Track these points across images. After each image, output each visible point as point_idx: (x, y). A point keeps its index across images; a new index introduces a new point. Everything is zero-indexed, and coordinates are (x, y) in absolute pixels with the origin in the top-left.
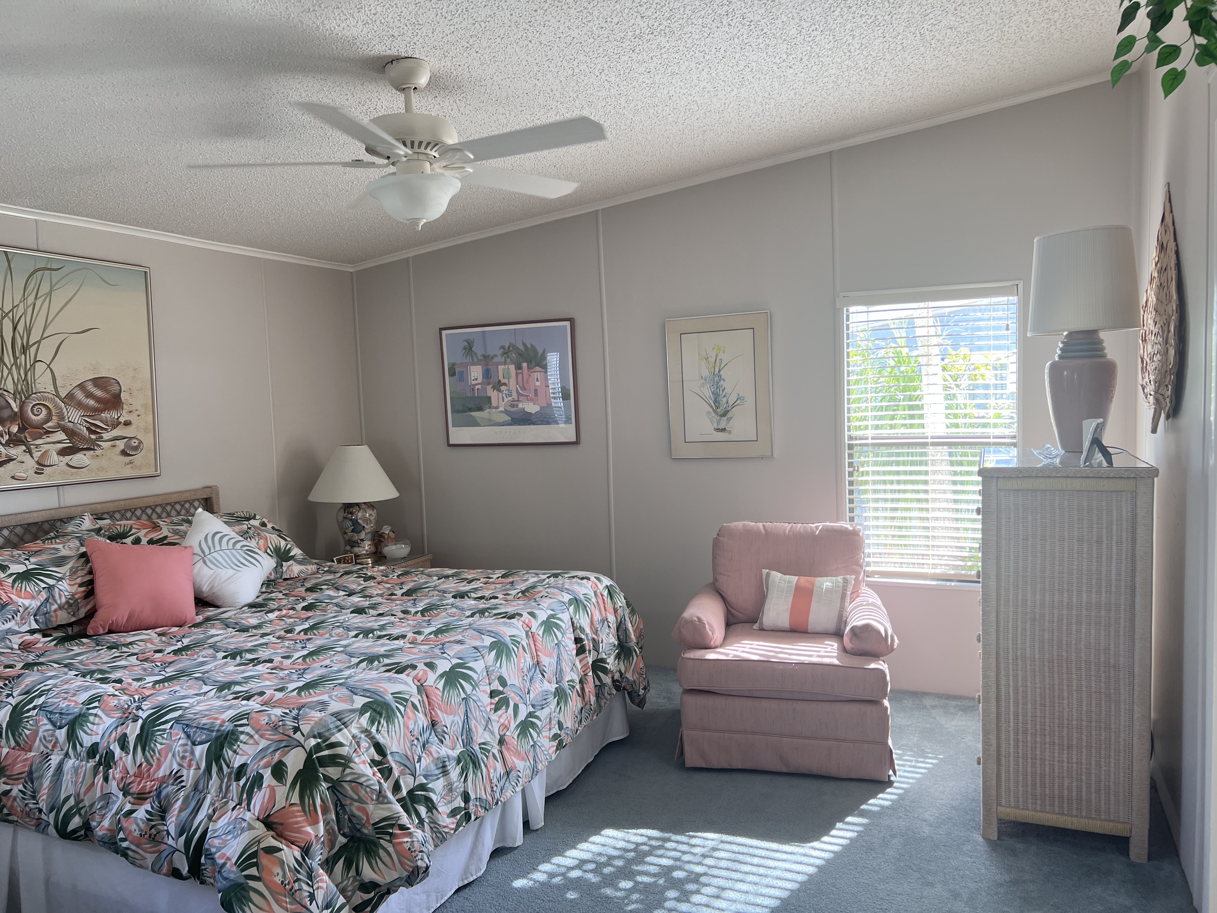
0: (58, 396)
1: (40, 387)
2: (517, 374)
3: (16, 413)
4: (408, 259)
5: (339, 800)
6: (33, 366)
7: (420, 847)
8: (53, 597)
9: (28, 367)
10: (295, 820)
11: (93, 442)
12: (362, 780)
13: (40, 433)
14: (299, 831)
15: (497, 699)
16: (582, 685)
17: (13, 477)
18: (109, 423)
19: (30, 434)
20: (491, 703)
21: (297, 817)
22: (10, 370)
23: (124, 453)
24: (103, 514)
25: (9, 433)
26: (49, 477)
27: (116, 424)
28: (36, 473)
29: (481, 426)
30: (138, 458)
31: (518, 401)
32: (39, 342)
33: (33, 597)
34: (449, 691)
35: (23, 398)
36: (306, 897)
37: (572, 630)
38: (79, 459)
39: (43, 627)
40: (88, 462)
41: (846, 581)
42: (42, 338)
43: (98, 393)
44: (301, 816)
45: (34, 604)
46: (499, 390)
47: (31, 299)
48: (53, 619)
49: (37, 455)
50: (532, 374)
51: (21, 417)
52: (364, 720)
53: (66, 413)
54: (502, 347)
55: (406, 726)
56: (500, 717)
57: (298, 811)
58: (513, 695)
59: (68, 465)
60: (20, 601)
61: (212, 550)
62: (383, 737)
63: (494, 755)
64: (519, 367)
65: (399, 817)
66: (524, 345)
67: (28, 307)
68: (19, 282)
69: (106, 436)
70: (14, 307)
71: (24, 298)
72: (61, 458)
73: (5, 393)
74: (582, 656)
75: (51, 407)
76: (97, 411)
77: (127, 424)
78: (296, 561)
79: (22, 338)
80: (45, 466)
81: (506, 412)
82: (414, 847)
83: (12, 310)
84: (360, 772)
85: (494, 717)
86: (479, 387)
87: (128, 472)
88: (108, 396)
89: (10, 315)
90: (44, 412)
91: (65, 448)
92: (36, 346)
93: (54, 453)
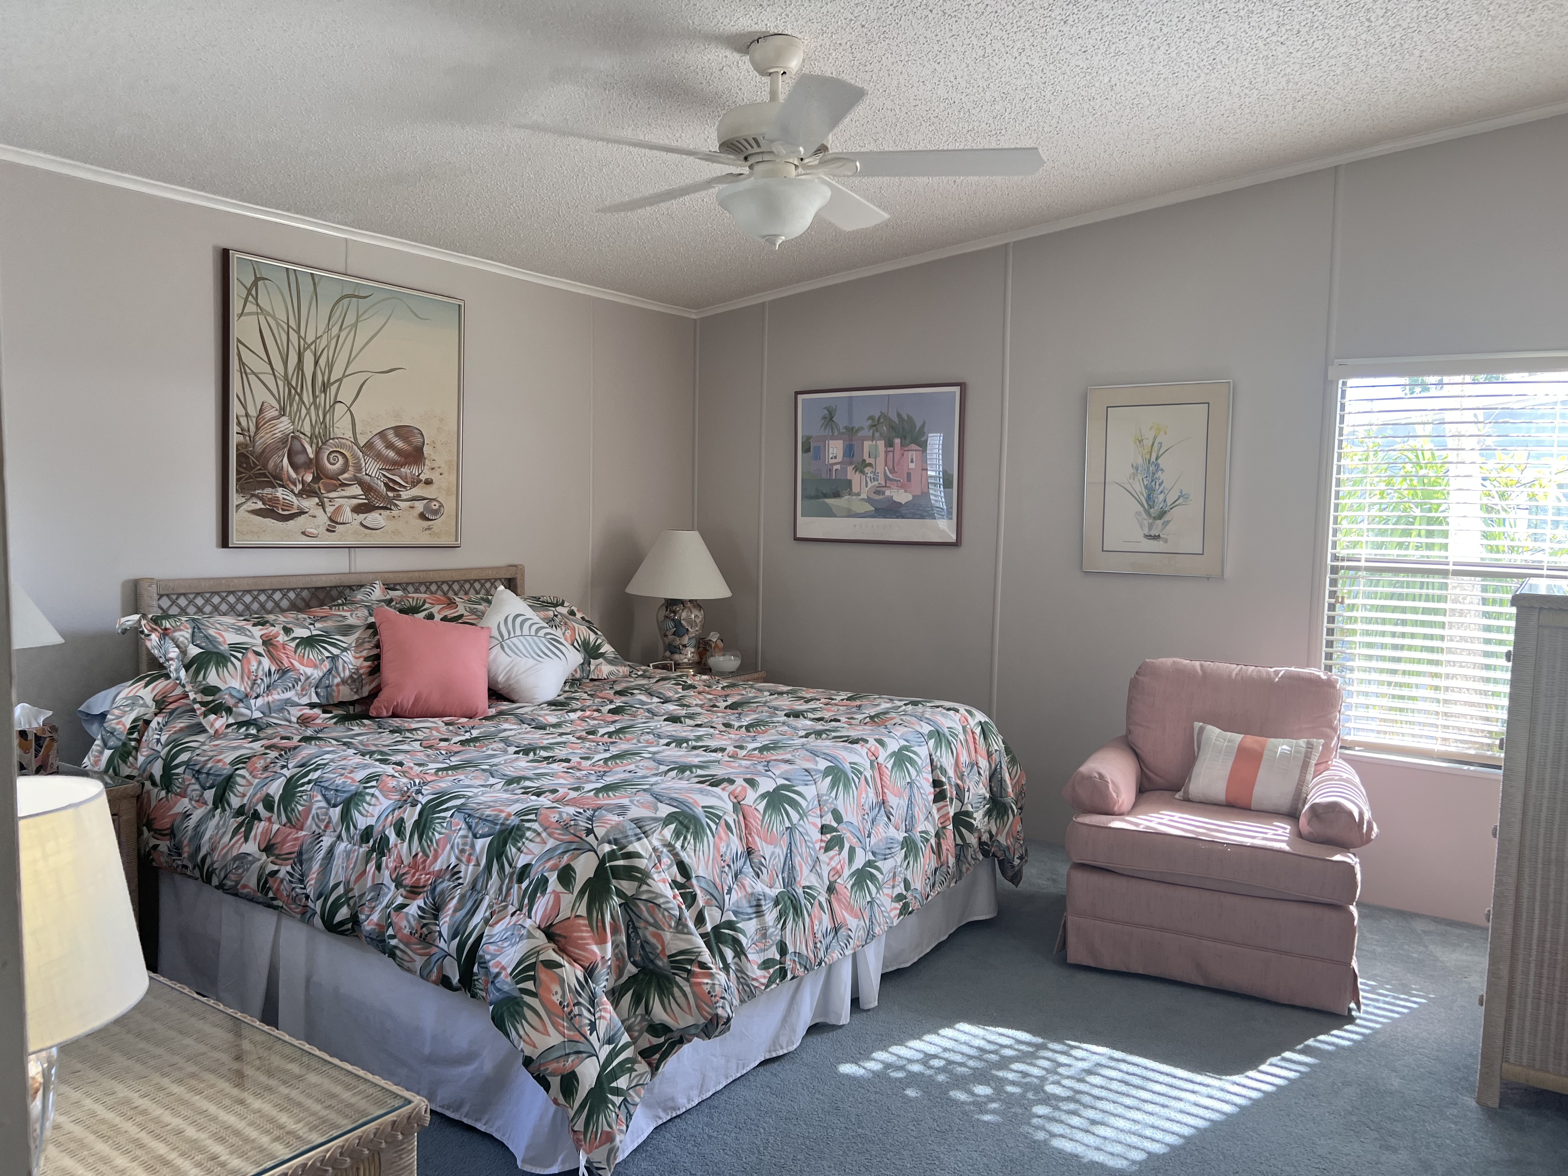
0: (356, 444)
1: (338, 432)
2: (886, 452)
3: (311, 460)
4: (763, 304)
5: (631, 920)
6: (332, 407)
7: (722, 992)
8: (337, 669)
9: (328, 408)
10: (580, 934)
11: (390, 501)
12: (660, 901)
13: (335, 485)
14: (583, 948)
15: (829, 836)
16: (939, 840)
17: (303, 533)
18: (409, 480)
19: (325, 485)
20: (822, 841)
21: (582, 931)
22: (308, 410)
23: (423, 516)
24: (395, 584)
25: (303, 482)
26: (340, 536)
27: (415, 482)
28: (328, 530)
29: (835, 516)
30: (438, 524)
31: (886, 486)
32: (340, 380)
33: (315, 666)
34: (771, 816)
35: (320, 444)
36: (586, 1025)
37: (930, 769)
38: (374, 518)
39: (324, 702)
40: (382, 523)
41: (1310, 746)
42: (344, 376)
43: (400, 444)
44: (587, 932)
45: (316, 674)
46: (862, 472)
47: (335, 330)
48: (335, 694)
49: (330, 509)
50: (906, 453)
51: (315, 464)
52: (668, 832)
53: (363, 465)
54: (871, 418)
55: (716, 848)
56: (831, 859)
57: (585, 925)
58: (848, 834)
59: (361, 524)
60: (302, 669)
61: (512, 635)
62: (689, 856)
63: (820, 903)
64: (890, 444)
65: (700, 952)
66: (899, 415)
67: (331, 339)
68: (324, 312)
69: (405, 495)
70: (317, 338)
71: (328, 329)
72: (355, 515)
73: (301, 436)
74: (941, 804)
75: (348, 455)
76: (395, 465)
77: (429, 482)
78: (605, 659)
79: (323, 375)
80: (337, 523)
81: (869, 500)
82: (714, 991)
83: (315, 341)
84: (659, 892)
85: (824, 857)
86: (838, 467)
87: (425, 539)
88: (409, 448)
89: (313, 347)
90: (341, 461)
91: (360, 505)
92: (337, 384)
93: (348, 509)
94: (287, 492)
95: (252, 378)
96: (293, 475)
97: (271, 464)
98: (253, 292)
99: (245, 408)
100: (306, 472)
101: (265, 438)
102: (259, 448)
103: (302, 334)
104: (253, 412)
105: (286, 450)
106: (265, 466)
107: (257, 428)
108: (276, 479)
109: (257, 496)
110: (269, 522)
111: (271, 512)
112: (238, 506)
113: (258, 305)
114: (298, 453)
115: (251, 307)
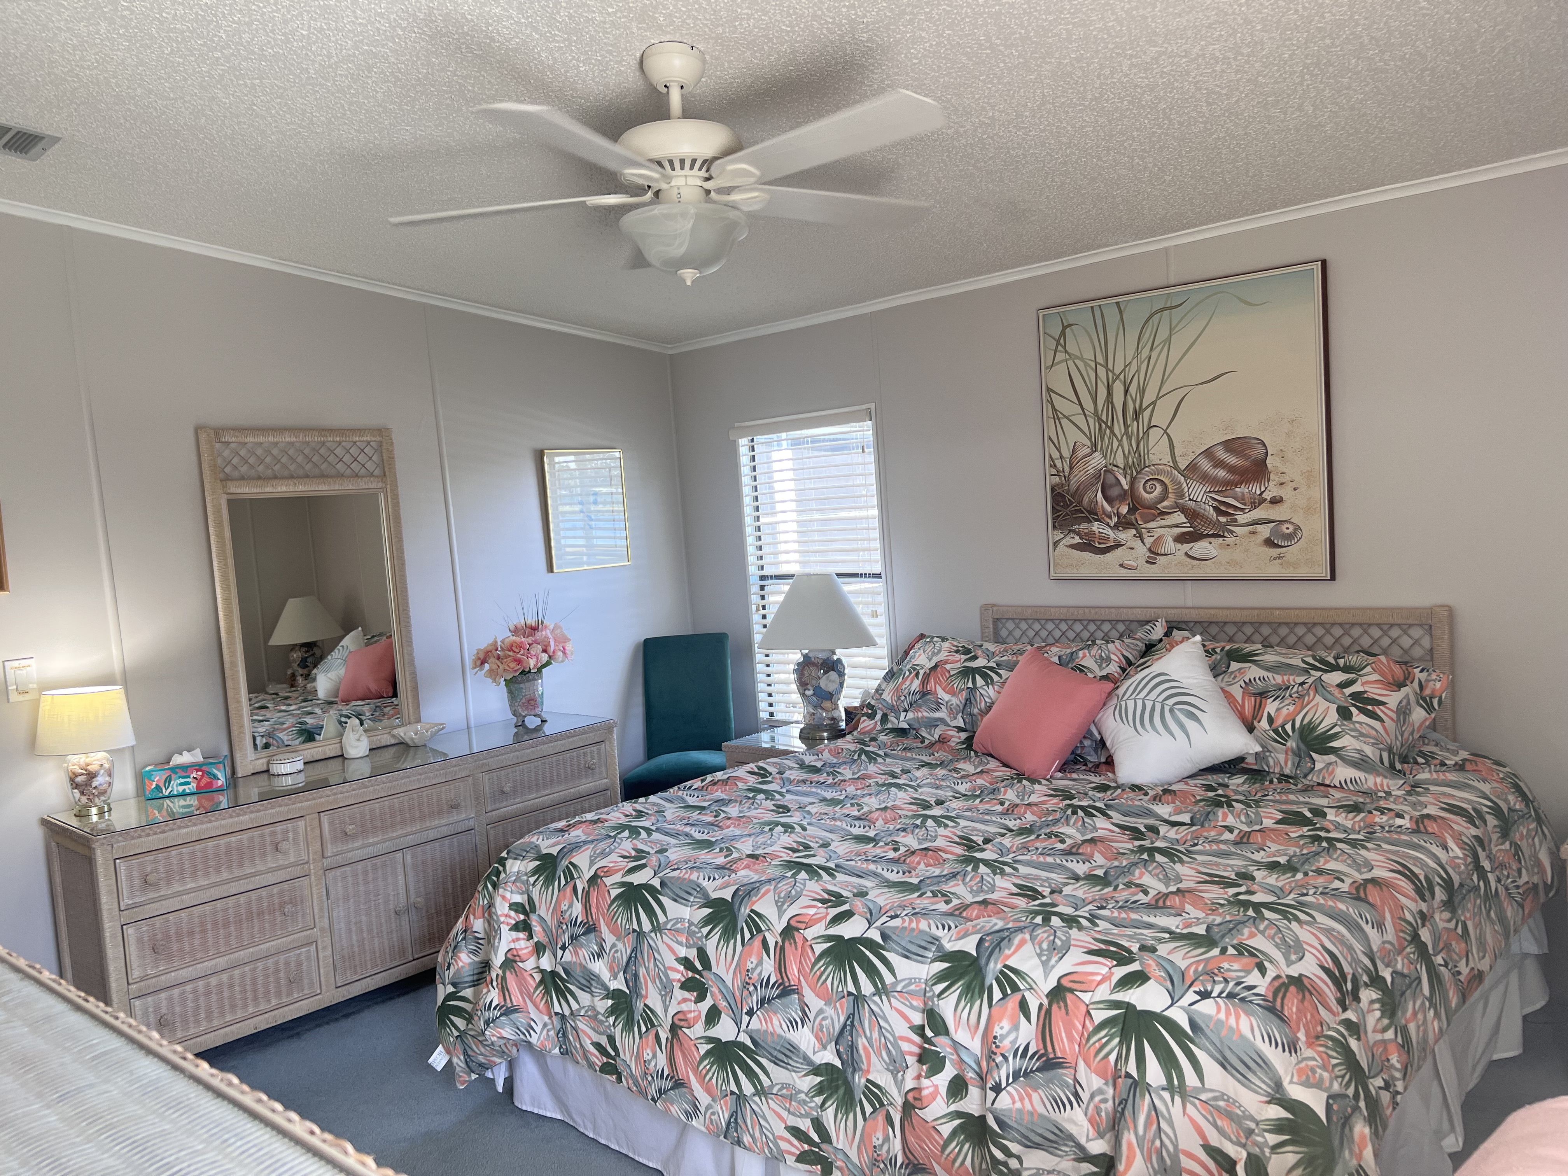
0: (1176, 467)
1: (1154, 458)
3: (1125, 491)
6: (1147, 433)
9: (1141, 435)
11: (1223, 527)
13: (1153, 514)
17: (1121, 565)
18: (1248, 501)
19: (1142, 516)
22: (1120, 442)
23: (1269, 543)
25: (1118, 515)
26: (1160, 568)
27: (1257, 502)
28: (1147, 562)
30: (1292, 552)
32: (1154, 403)
33: (954, 694)
35: (1135, 473)
38: (1201, 548)
40: (1214, 553)
42: (1158, 398)
43: (1232, 460)
47: (1145, 353)
49: (1149, 541)
51: (1131, 495)
53: (1186, 489)
55: (558, 903)
56: (685, 1000)
58: (715, 990)
59: (1186, 554)
67: (1142, 362)
68: (1132, 336)
69: (1241, 518)
70: (1126, 367)
71: (1138, 352)
72: (1179, 546)
73: (1115, 469)
75: (1167, 481)
76: (1229, 484)
77: (1276, 501)
79: (1134, 402)
80: (1158, 554)
83: (1124, 370)
87: (1274, 570)
88: (1247, 463)
89: (1122, 377)
90: (1159, 488)
91: (1184, 533)
92: (1150, 408)
93: (1170, 539)
94: (1103, 526)
95: (1064, 422)
96: (1108, 508)
97: (1086, 500)
98: (1062, 341)
99: (1059, 451)
100: (1120, 503)
101: (1079, 476)
102: (1073, 488)
103: (1110, 366)
104: (1066, 454)
105: (1100, 485)
106: (1080, 503)
107: (1071, 468)
108: (1092, 514)
109: (1074, 532)
110: (1087, 555)
111: (1088, 545)
112: (1056, 544)
113: (1066, 352)
114: (1111, 486)
115: (1060, 356)
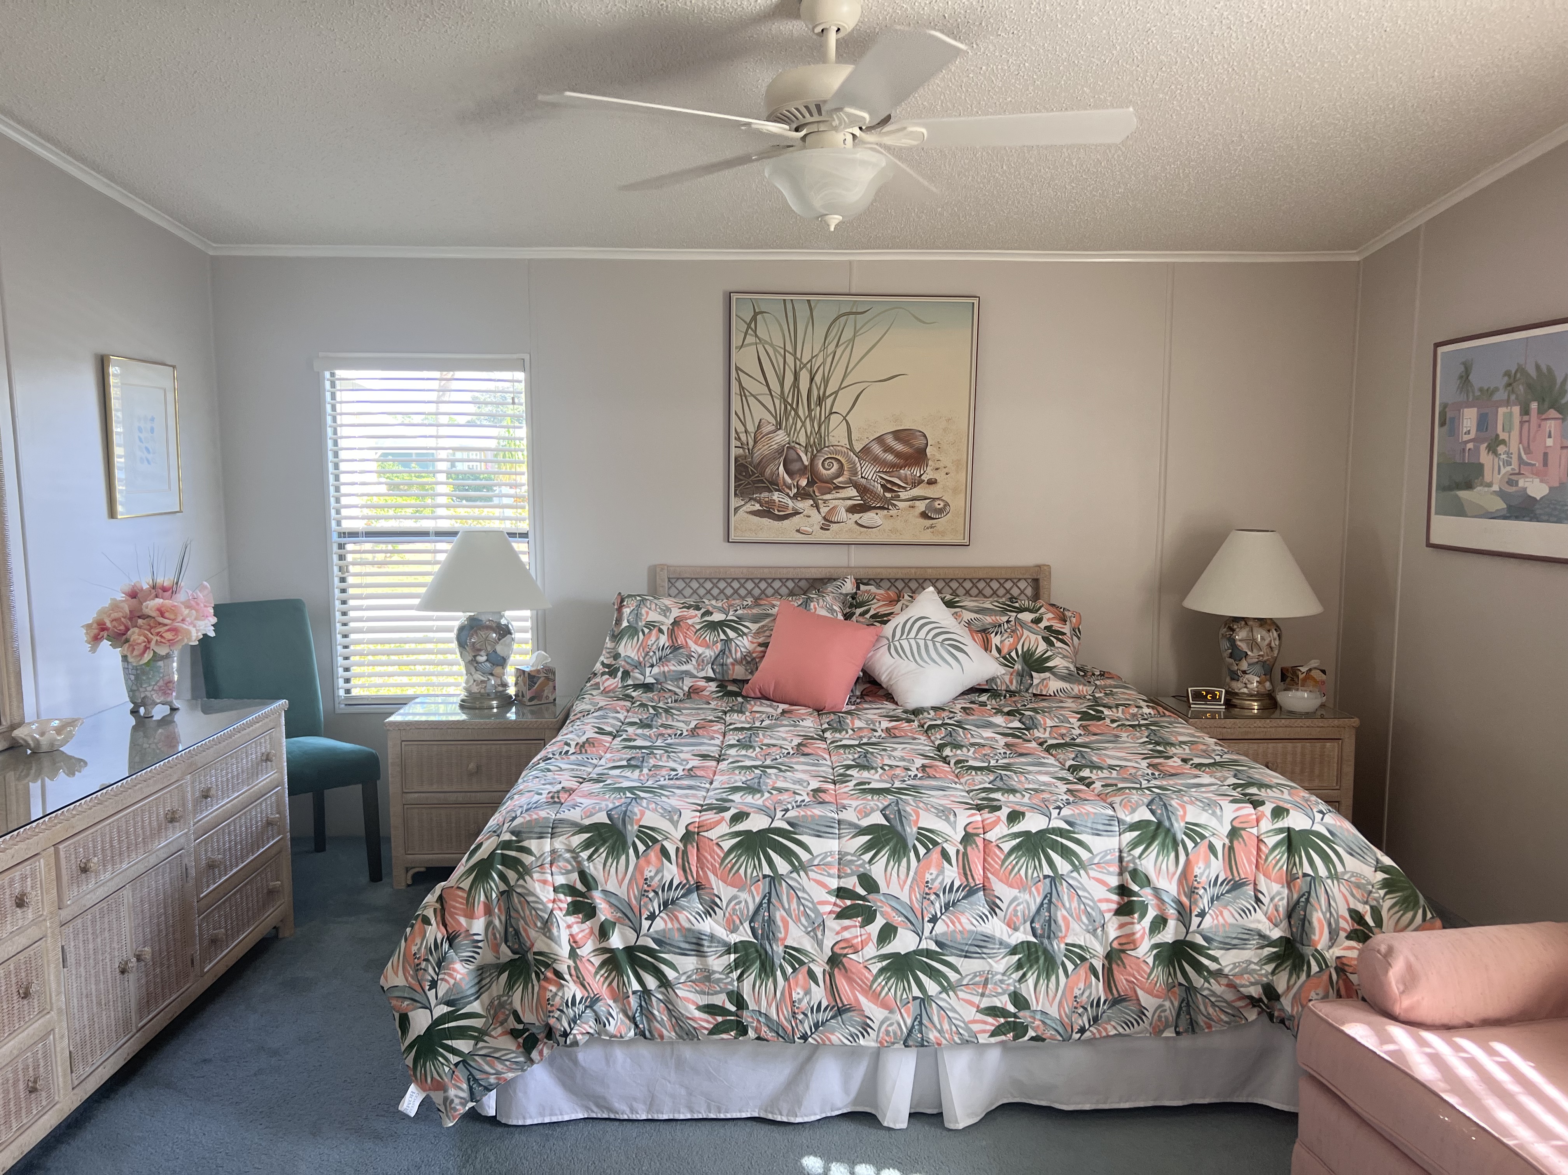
0: (852, 449)
1: (833, 440)
2: (1522, 423)
3: (806, 467)
4: (1418, 228)
5: (509, 908)
6: (828, 418)
8: (730, 651)
9: (823, 419)
10: (454, 903)
11: (888, 501)
13: (830, 488)
15: (848, 902)
16: (1110, 964)
17: (798, 531)
18: (909, 481)
19: (819, 488)
20: (835, 904)
21: (457, 902)
22: (804, 423)
23: (924, 515)
25: (798, 487)
26: (834, 533)
27: (917, 482)
28: (822, 528)
29: (1466, 516)
30: (942, 523)
31: (1519, 474)
32: (836, 393)
33: (708, 646)
34: (740, 857)
35: (815, 452)
36: (427, 980)
37: (1117, 870)
38: (869, 517)
39: (719, 678)
40: (880, 522)
42: (840, 389)
43: (899, 447)
44: (461, 903)
45: (709, 653)
46: (1495, 453)
47: (831, 349)
48: (730, 672)
49: (824, 510)
50: (1543, 423)
51: (811, 471)
52: (577, 840)
53: (859, 469)
54: (1507, 374)
55: (639, 869)
56: (846, 929)
57: (462, 897)
58: (886, 909)
59: (856, 522)
61: (904, 637)
63: (811, 972)
64: (1526, 411)
65: (555, 960)
66: (1538, 367)
67: (827, 356)
68: (820, 331)
69: (903, 495)
70: (813, 358)
71: (824, 347)
72: (850, 515)
73: (797, 446)
75: (843, 461)
76: (895, 467)
77: (932, 482)
79: (819, 390)
80: (831, 522)
81: (1501, 494)
83: (811, 361)
84: (532, 890)
85: (833, 925)
86: (1470, 446)
87: (927, 537)
88: (910, 451)
89: (809, 366)
90: (836, 466)
91: (855, 505)
92: (833, 396)
93: (843, 510)
94: (782, 495)
95: (751, 400)
96: (788, 480)
97: (768, 472)
98: (753, 326)
99: (745, 426)
100: (800, 476)
101: (763, 450)
102: (756, 460)
103: (799, 356)
104: (751, 429)
105: (782, 459)
106: (762, 474)
107: (755, 442)
108: (773, 484)
109: (755, 500)
110: (766, 521)
111: (768, 512)
112: (736, 509)
113: (756, 336)
114: (793, 461)
115: (750, 339)
